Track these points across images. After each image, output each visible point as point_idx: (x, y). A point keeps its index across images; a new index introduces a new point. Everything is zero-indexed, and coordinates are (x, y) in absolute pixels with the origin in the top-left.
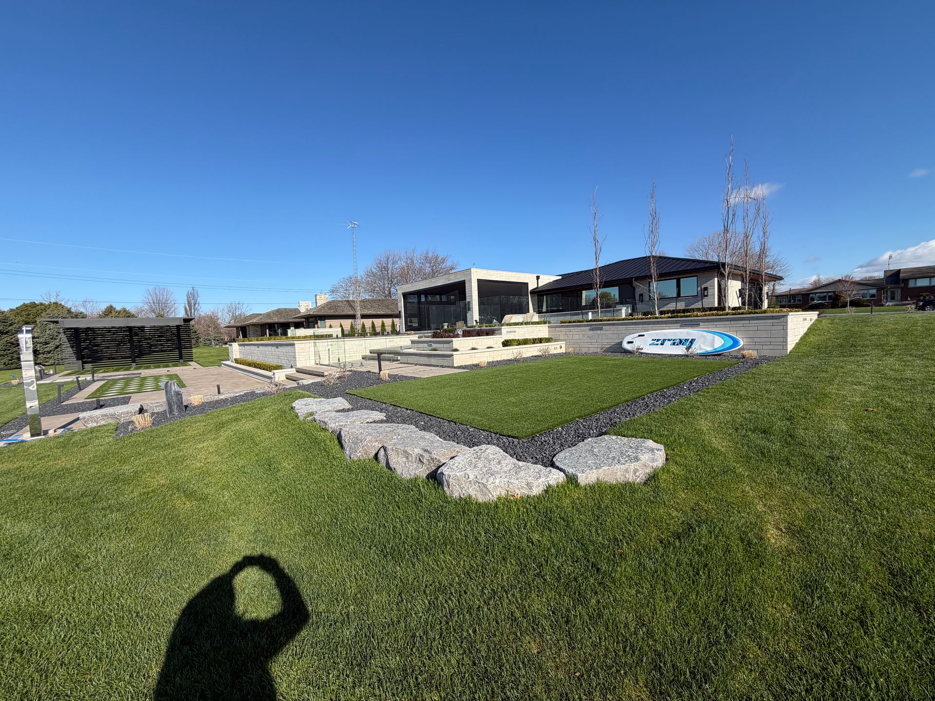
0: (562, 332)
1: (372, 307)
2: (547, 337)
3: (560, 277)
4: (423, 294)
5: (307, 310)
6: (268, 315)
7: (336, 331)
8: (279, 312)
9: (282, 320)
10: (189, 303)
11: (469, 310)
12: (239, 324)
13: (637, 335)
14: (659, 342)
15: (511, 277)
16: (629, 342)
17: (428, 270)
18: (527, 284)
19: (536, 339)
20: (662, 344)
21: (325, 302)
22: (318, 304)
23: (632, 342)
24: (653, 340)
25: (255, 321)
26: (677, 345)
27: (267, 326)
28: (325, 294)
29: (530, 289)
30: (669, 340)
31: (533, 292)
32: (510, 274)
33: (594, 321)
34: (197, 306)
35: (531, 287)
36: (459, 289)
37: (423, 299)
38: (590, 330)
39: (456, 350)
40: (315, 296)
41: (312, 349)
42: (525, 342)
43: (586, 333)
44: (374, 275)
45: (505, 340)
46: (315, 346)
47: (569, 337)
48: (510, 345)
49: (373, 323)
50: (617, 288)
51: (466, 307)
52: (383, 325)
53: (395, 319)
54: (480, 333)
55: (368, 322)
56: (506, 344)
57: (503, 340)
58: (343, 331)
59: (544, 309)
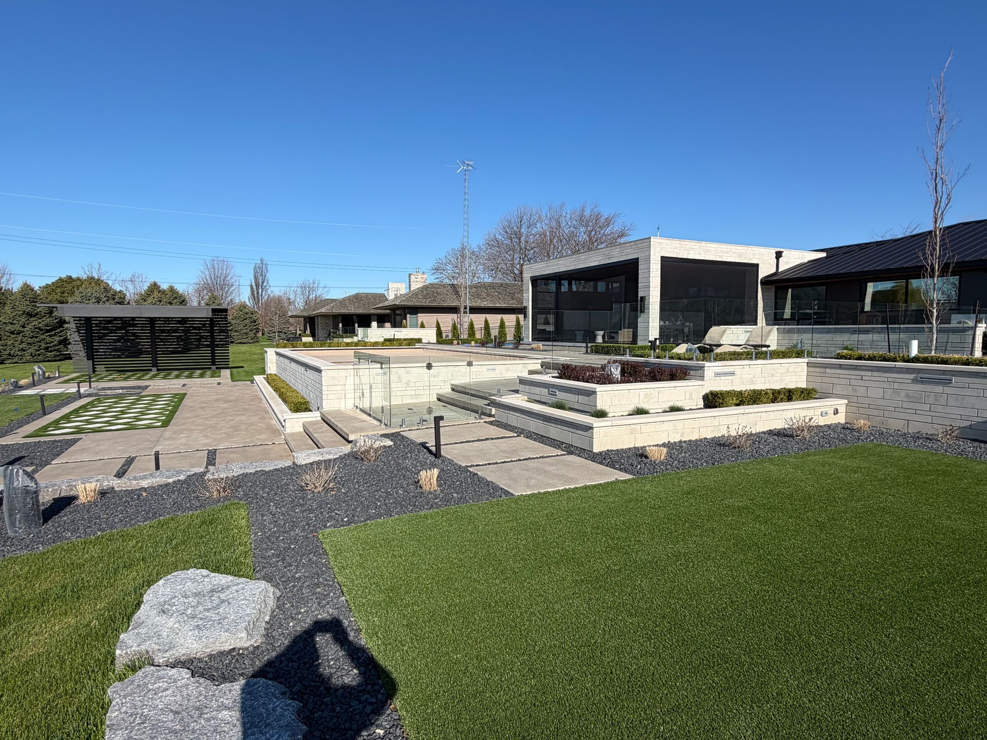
0: (840, 379)
1: (488, 295)
2: (804, 385)
3: (824, 255)
4: (565, 279)
5: (396, 297)
6: (342, 302)
7: (429, 335)
8: (357, 298)
9: (360, 311)
10: (256, 278)
11: (642, 311)
12: (306, 314)
15: (727, 252)
17: (583, 237)
18: (757, 266)
19: (779, 392)
21: (422, 285)
22: (412, 289)
25: (323, 310)
27: (340, 319)
28: (423, 273)
29: (760, 277)
31: (767, 282)
32: (724, 247)
33: (925, 360)
34: (265, 284)
35: (763, 273)
37: (564, 288)
38: (915, 381)
39: (601, 414)
40: (410, 275)
41: (350, 380)
42: (754, 398)
43: (902, 386)
44: (499, 244)
45: (711, 393)
46: (355, 374)
47: (855, 391)
48: (720, 405)
49: (486, 321)
50: (955, 279)
51: (638, 305)
52: (502, 325)
53: (521, 317)
54: (656, 374)
55: (478, 320)
56: (712, 401)
57: (706, 390)
58: (439, 333)
59: (787, 313)
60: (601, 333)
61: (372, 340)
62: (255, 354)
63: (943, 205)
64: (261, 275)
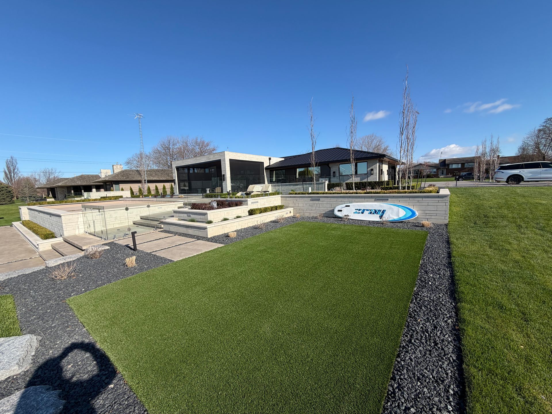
0: (290, 201)
1: (156, 174)
2: (280, 204)
3: (283, 159)
4: (191, 168)
5: (106, 177)
6: (73, 179)
7: (127, 194)
8: (82, 177)
9: (85, 184)
10: (8, 168)
11: (224, 180)
12: (49, 187)
13: (345, 205)
14: (361, 211)
15: (253, 158)
16: (339, 211)
17: (198, 150)
18: (263, 163)
19: (273, 207)
20: (362, 213)
21: (120, 170)
22: (116, 171)
23: (341, 211)
24: (356, 210)
25: (60, 184)
26: (373, 214)
27: (72, 188)
28: (121, 165)
29: (265, 166)
30: (367, 210)
31: (267, 168)
32: (252, 156)
33: (313, 193)
34: (16, 171)
36: (217, 164)
37: (191, 171)
38: (311, 200)
39: (210, 222)
40: (113, 166)
41: (81, 219)
42: (265, 210)
43: (308, 202)
44: (160, 152)
45: (251, 210)
46: (84, 216)
47: (295, 205)
48: (254, 214)
49: (156, 186)
50: (320, 167)
51: (222, 178)
52: (164, 188)
53: (173, 184)
54: (230, 204)
55: (152, 186)
56: (251, 212)
57: (249, 209)
58: (132, 193)
59: (274, 179)
60: (209, 189)
61: (93, 198)
62: (12, 210)
63: (314, 144)
64: (12, 166)
